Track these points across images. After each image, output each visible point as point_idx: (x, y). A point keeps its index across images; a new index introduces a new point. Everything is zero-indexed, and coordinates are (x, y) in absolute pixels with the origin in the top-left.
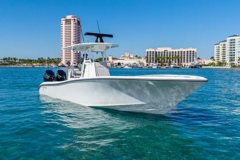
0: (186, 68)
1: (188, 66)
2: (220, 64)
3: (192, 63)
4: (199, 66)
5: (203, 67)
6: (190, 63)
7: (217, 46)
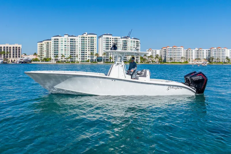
0: (16, 63)
1: (17, 61)
2: (45, 60)
3: (21, 58)
4: (29, 62)
5: (33, 62)
6: (19, 59)
7: (40, 43)
